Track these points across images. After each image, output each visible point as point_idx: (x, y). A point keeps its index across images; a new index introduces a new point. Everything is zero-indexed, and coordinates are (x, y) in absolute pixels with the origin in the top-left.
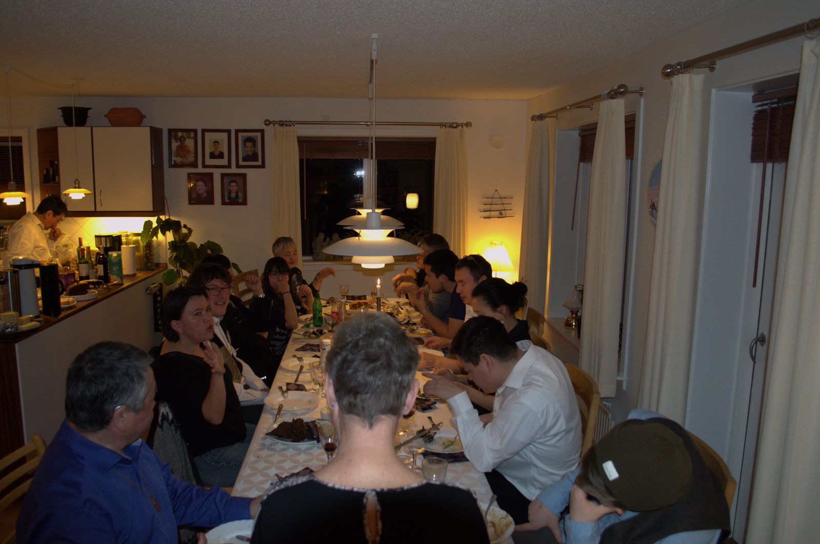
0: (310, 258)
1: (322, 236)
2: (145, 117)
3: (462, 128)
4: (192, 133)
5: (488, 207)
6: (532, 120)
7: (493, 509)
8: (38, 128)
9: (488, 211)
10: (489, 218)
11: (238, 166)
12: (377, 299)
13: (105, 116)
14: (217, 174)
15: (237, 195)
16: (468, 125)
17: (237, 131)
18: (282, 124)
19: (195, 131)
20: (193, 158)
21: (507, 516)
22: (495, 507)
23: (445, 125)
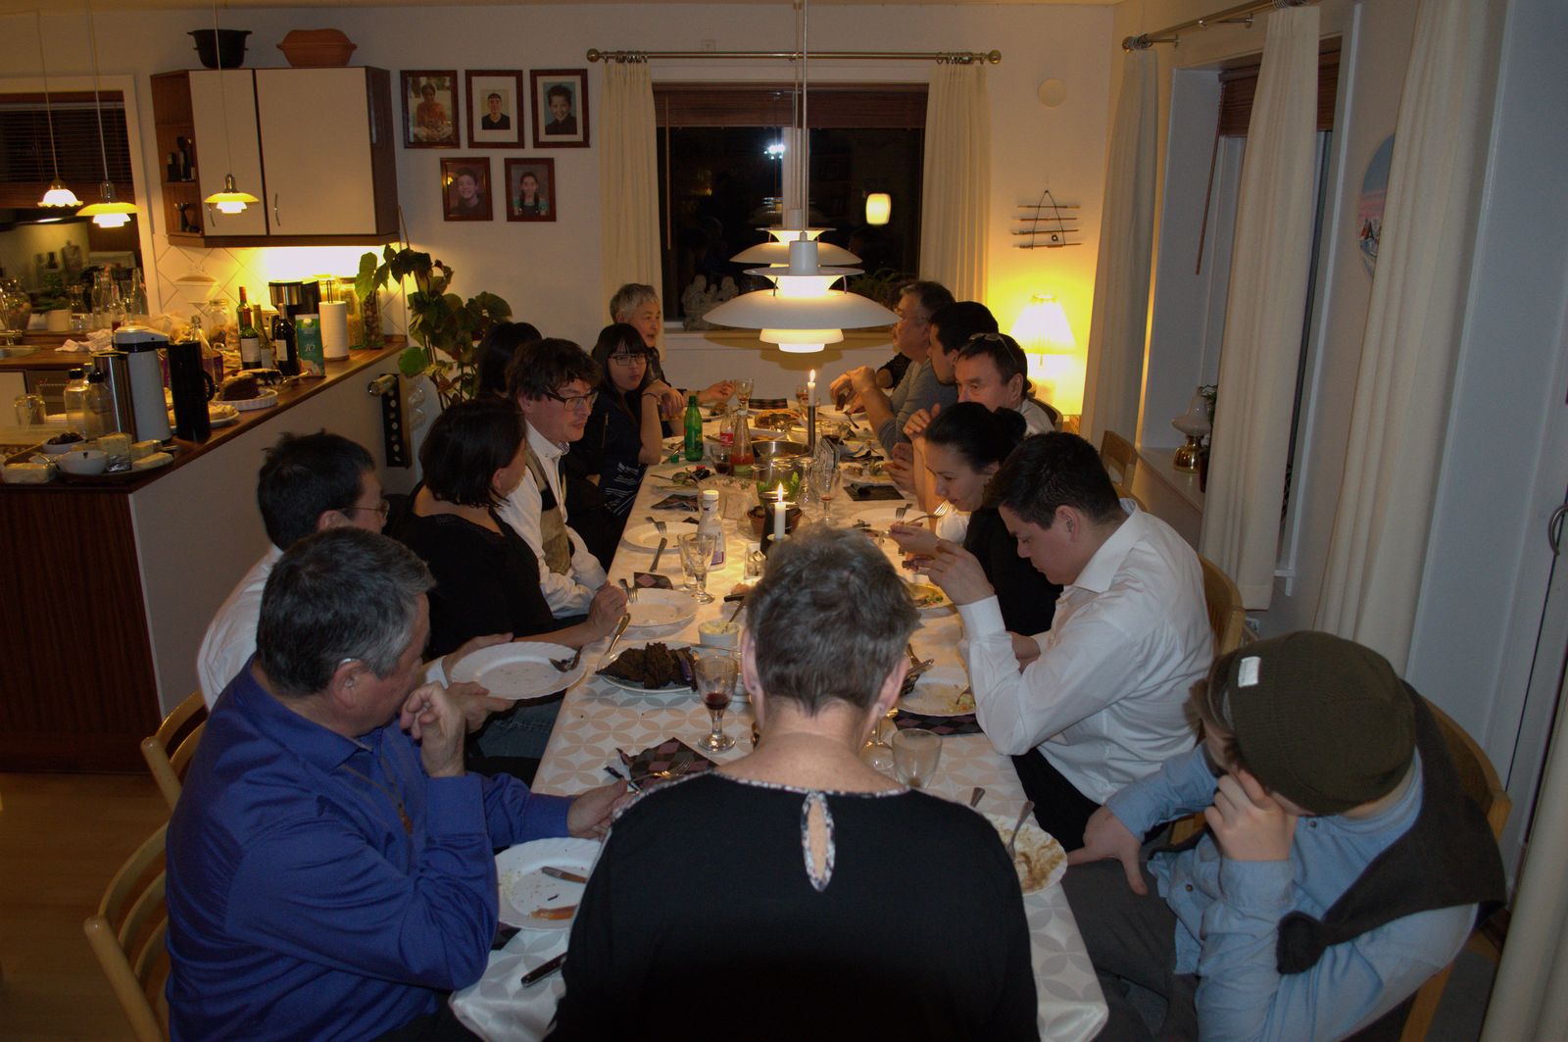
0: (678, 325)
1: (701, 281)
2: (354, 47)
3: (982, 63)
4: (448, 79)
5: (1029, 225)
6: (1125, 48)
7: (1027, 830)
8: (152, 73)
9: (1029, 233)
10: (1031, 246)
11: (537, 144)
12: (809, 408)
13: (279, 47)
14: (497, 159)
15: (536, 200)
16: (993, 57)
17: (535, 74)
18: (622, 57)
19: (453, 74)
20: (451, 128)
21: (1053, 843)
22: (1029, 825)
23: (947, 59)
